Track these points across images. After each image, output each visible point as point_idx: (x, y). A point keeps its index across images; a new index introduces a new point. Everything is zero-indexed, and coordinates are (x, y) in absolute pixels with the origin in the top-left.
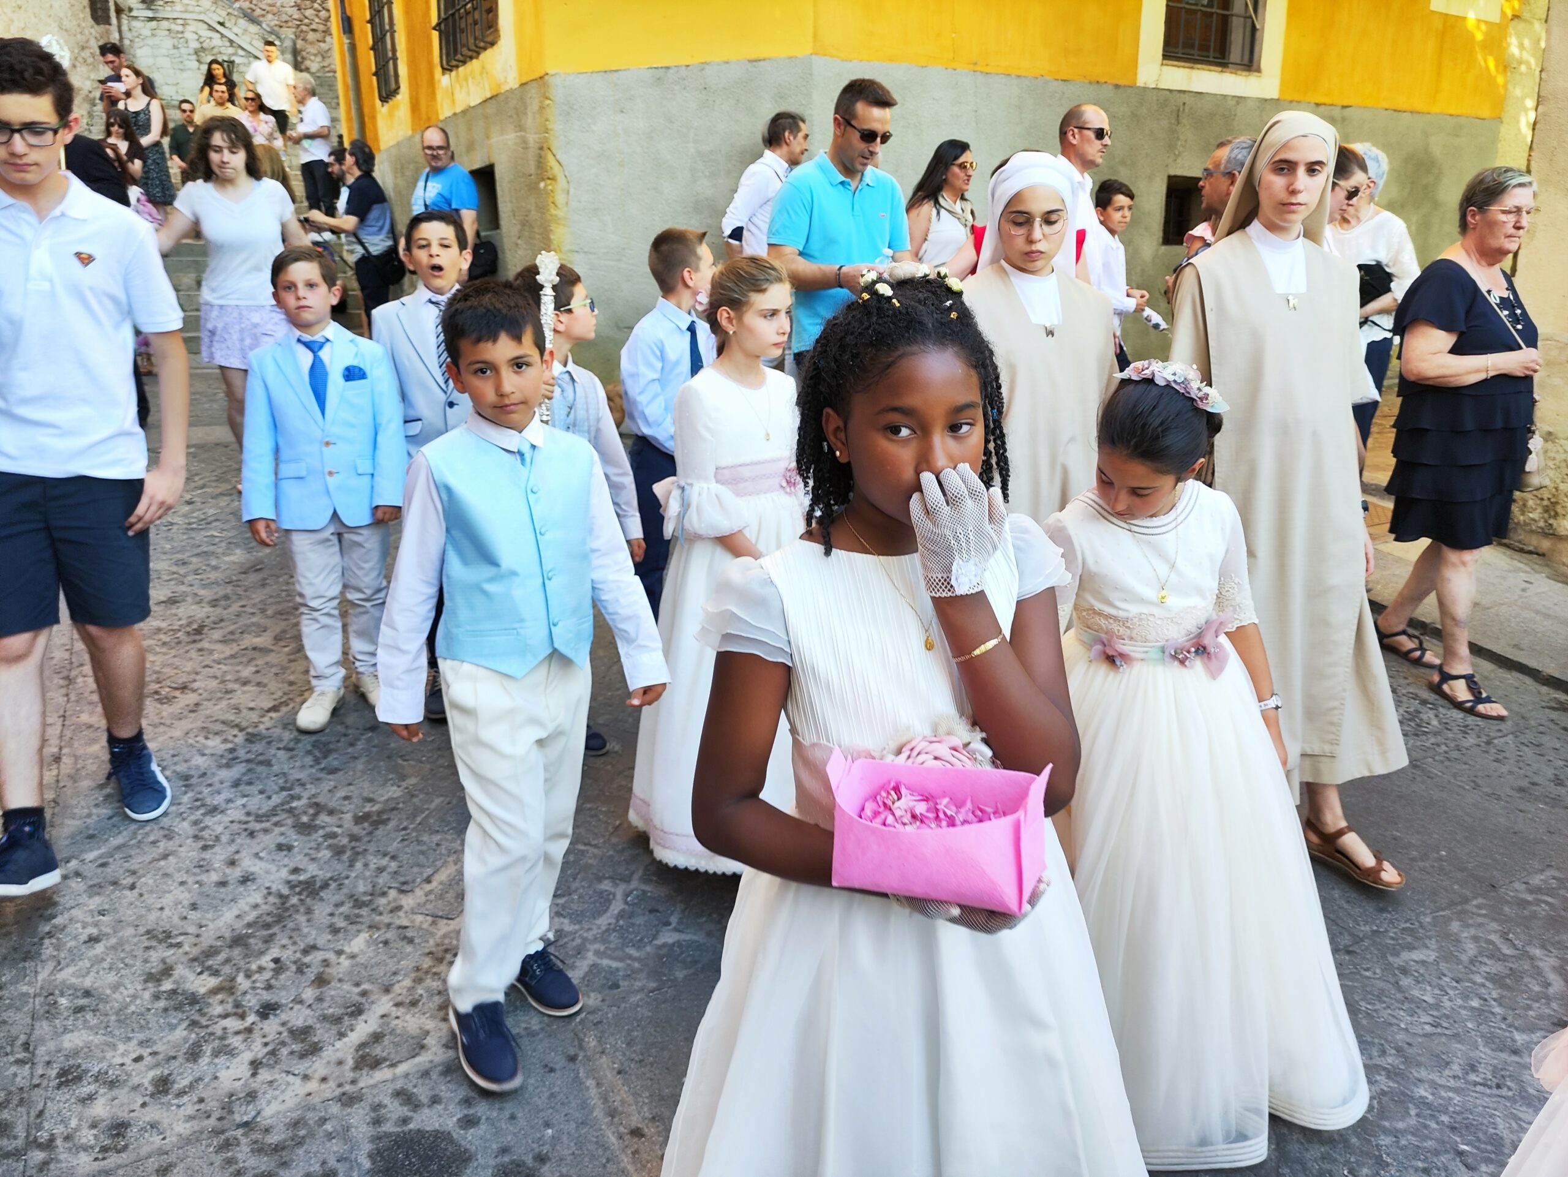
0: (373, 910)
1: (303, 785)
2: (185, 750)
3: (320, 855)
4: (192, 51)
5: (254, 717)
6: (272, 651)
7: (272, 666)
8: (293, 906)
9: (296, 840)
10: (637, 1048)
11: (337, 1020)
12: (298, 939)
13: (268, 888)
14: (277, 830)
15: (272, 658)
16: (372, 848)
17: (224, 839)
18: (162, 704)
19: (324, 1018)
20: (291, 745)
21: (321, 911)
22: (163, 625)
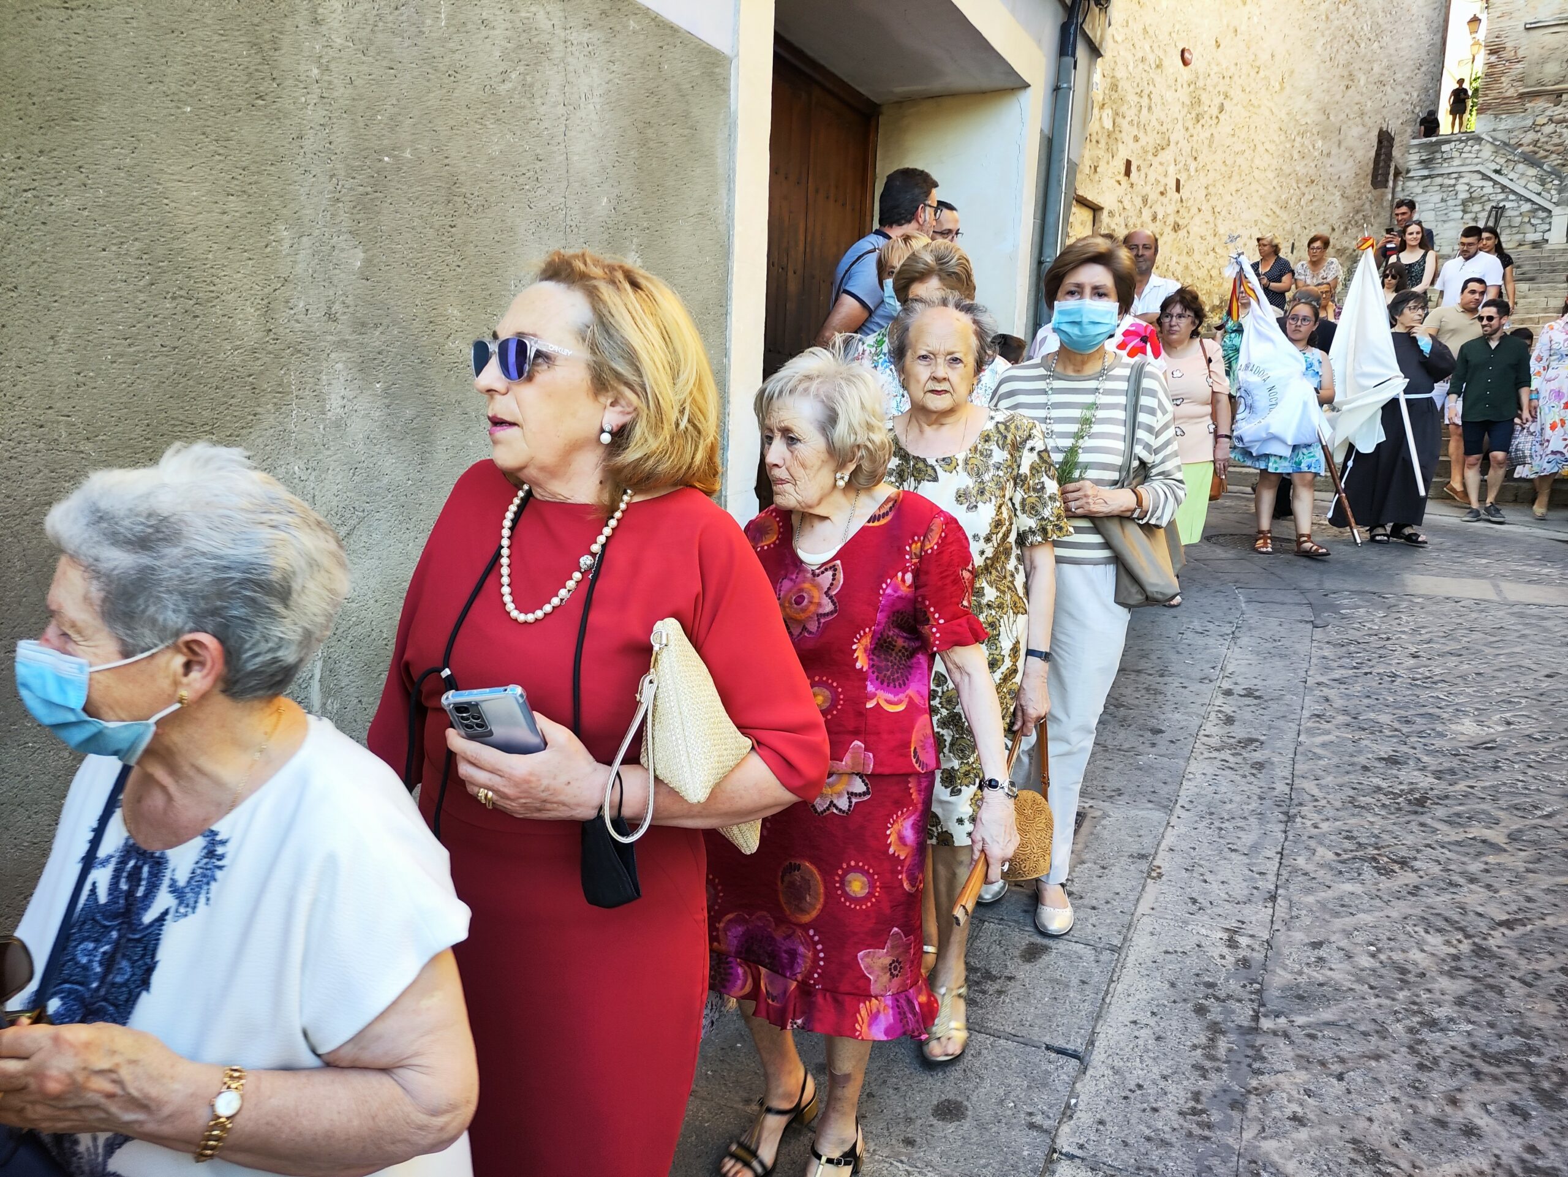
2: (1402, 937)
5: (1483, 926)
6: (1505, 851)
9: (1535, 1109)
14: (1510, 1084)
17: (1444, 1065)
18: (1380, 874)
22: (1384, 785)
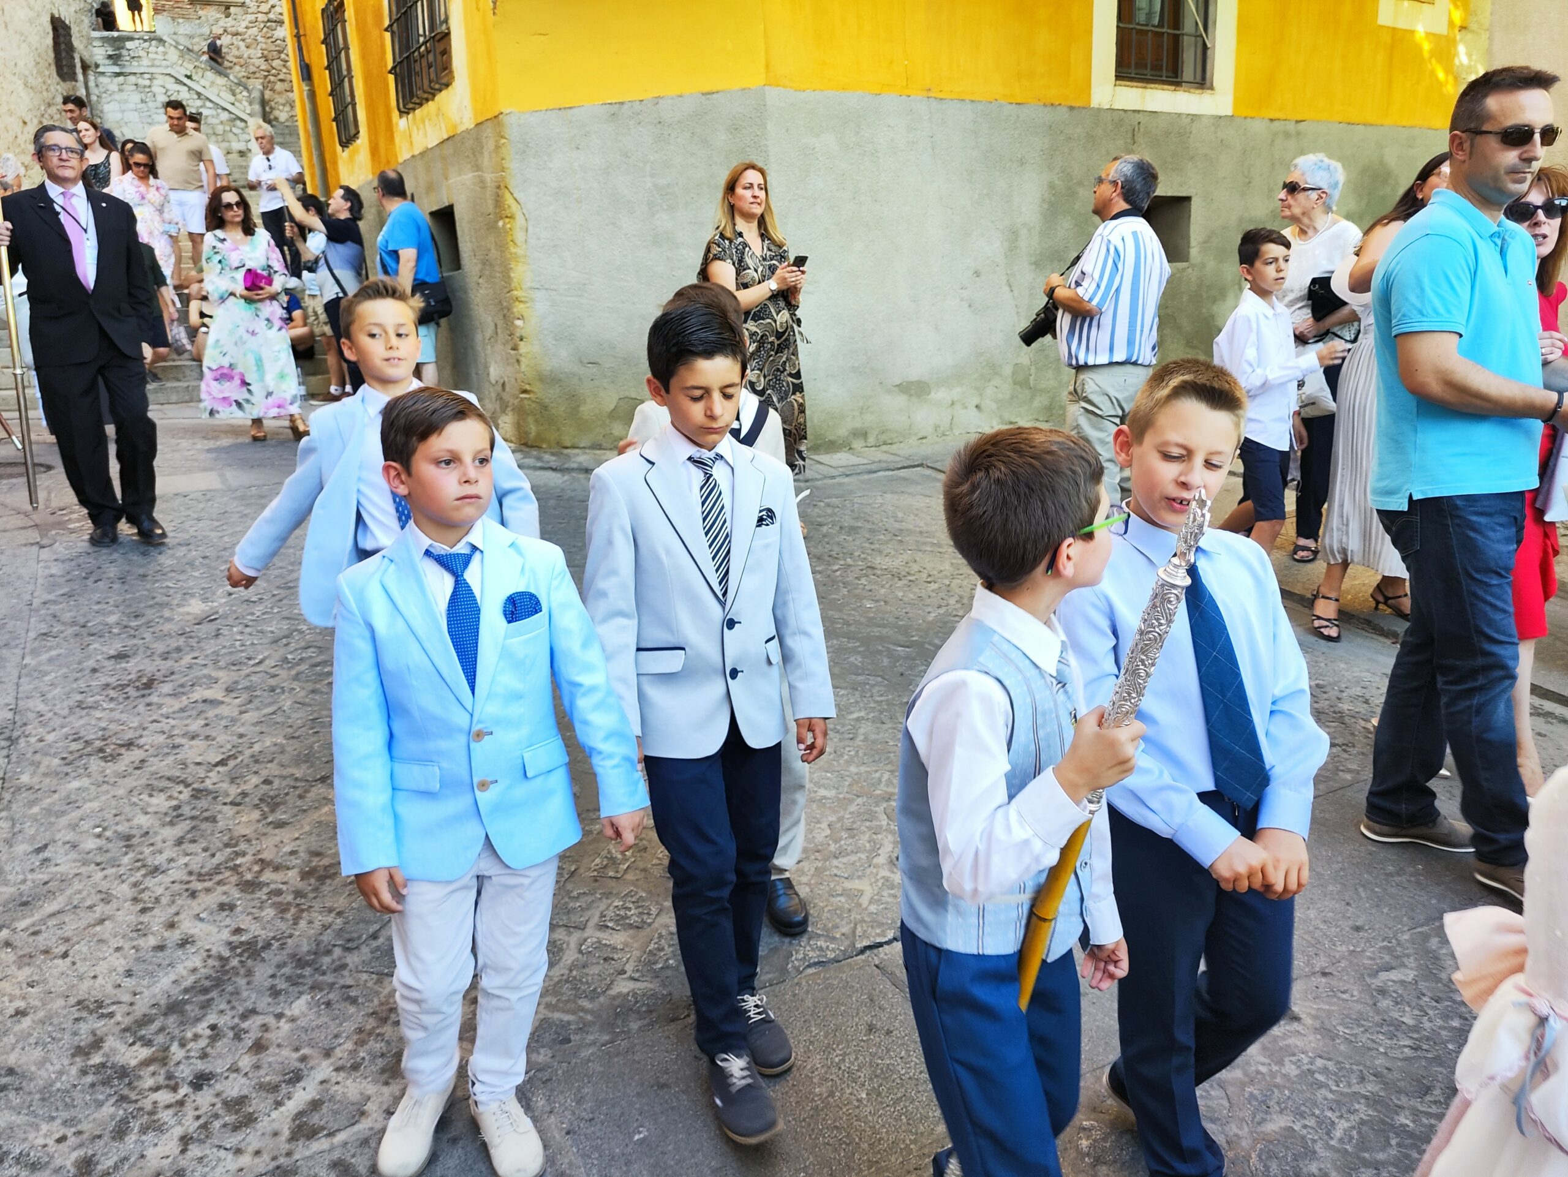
0: (316, 969)
1: (249, 841)
2: (127, 809)
3: (263, 914)
4: (160, 105)
5: (201, 772)
6: (222, 703)
7: (222, 718)
8: (233, 968)
9: (239, 899)
10: (588, 1105)
11: (274, 1088)
12: (236, 1004)
13: (208, 951)
14: (220, 889)
15: (223, 710)
16: (317, 905)
17: (164, 900)
18: (106, 762)
19: (261, 1087)
20: (238, 800)
21: (262, 973)
22: (112, 680)
